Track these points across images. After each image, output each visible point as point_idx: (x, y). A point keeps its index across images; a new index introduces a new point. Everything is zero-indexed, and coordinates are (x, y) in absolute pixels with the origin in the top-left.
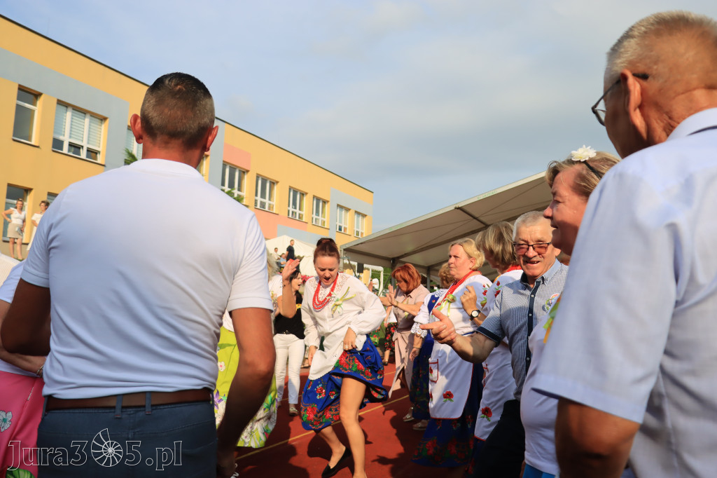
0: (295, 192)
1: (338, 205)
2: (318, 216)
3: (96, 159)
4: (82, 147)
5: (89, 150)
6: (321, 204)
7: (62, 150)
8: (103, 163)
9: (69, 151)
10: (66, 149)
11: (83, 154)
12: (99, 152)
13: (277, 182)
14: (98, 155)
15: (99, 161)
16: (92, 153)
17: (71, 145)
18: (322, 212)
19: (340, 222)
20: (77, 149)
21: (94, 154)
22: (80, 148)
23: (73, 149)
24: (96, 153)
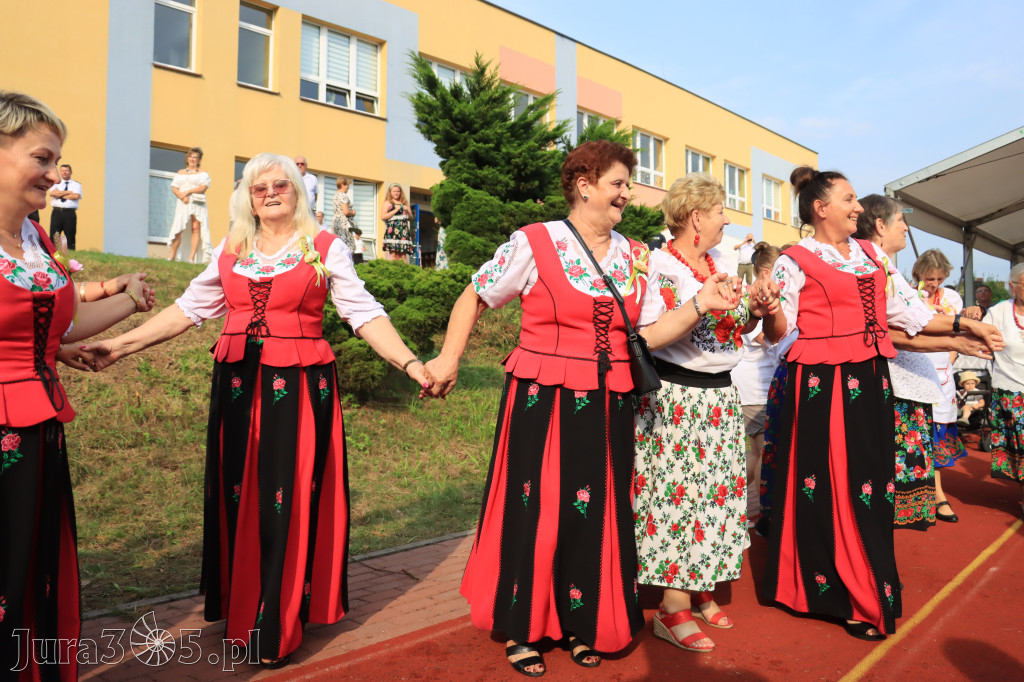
0: (695, 155)
1: (764, 176)
2: (734, 193)
3: (372, 110)
4: (349, 91)
5: (360, 98)
6: (737, 174)
7: (317, 98)
8: (384, 116)
9: (328, 100)
10: (322, 96)
11: (352, 103)
12: (376, 99)
13: (666, 139)
14: (375, 104)
15: (377, 114)
16: (366, 102)
17: (331, 90)
18: (740, 188)
19: (769, 204)
20: (341, 97)
21: (368, 104)
22: (345, 95)
23: (334, 96)
24: (372, 102)
